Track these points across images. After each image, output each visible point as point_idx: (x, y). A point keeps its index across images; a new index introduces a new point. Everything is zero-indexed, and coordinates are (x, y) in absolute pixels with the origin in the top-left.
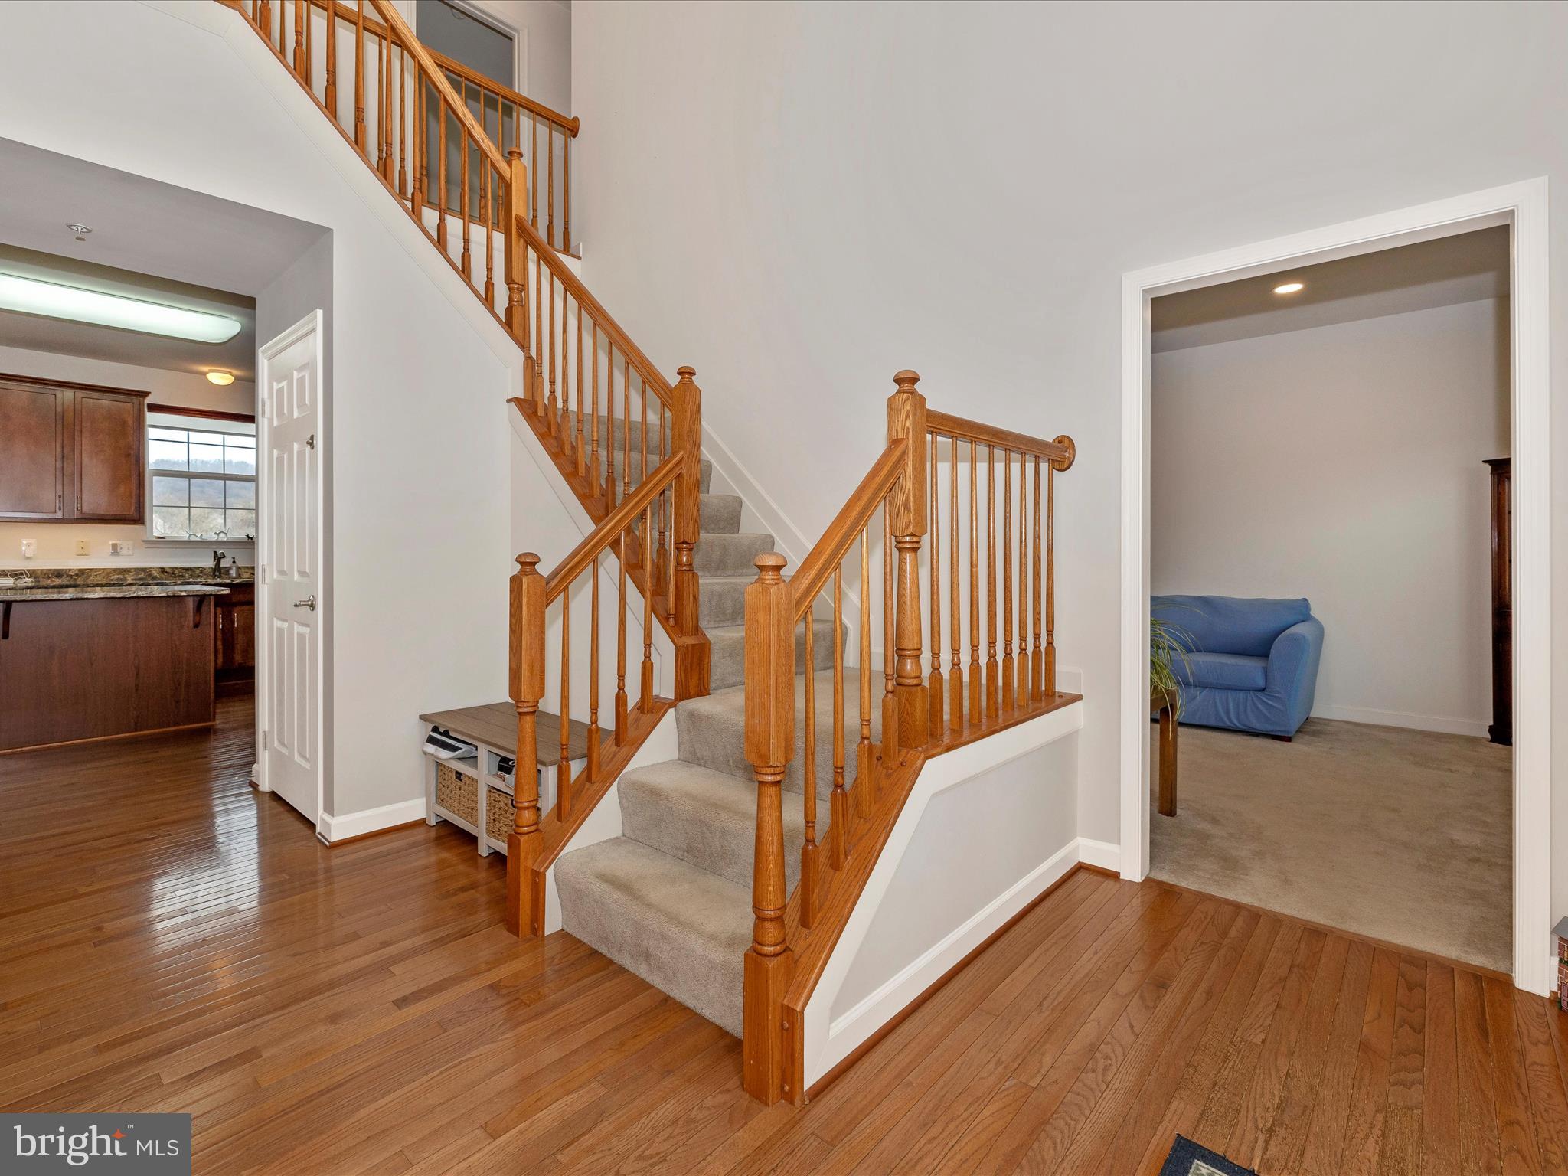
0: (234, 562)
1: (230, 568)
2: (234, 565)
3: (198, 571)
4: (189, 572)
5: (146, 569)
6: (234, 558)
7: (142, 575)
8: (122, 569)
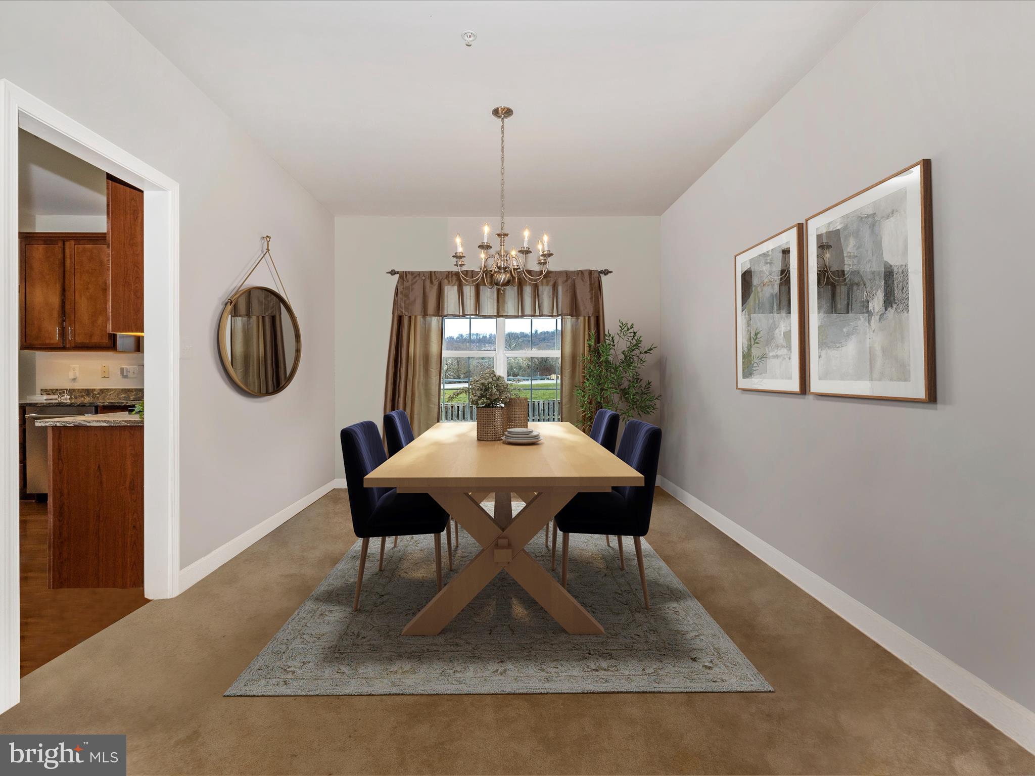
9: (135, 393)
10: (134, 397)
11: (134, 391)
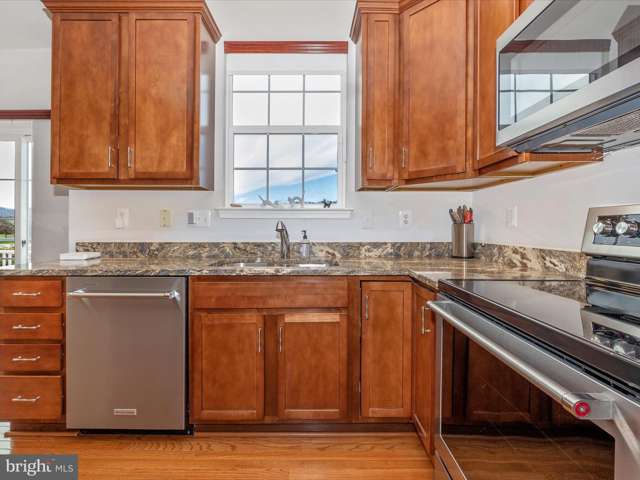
0: (305, 237)
1: (300, 244)
2: (305, 241)
3: (270, 248)
4: (261, 249)
5: (219, 243)
6: (305, 232)
7: (216, 251)
8: (198, 244)
9: (208, 249)
10: (206, 254)
11: (207, 246)
